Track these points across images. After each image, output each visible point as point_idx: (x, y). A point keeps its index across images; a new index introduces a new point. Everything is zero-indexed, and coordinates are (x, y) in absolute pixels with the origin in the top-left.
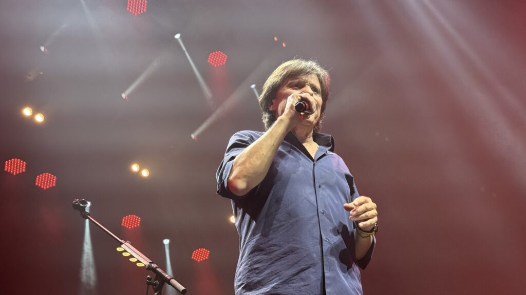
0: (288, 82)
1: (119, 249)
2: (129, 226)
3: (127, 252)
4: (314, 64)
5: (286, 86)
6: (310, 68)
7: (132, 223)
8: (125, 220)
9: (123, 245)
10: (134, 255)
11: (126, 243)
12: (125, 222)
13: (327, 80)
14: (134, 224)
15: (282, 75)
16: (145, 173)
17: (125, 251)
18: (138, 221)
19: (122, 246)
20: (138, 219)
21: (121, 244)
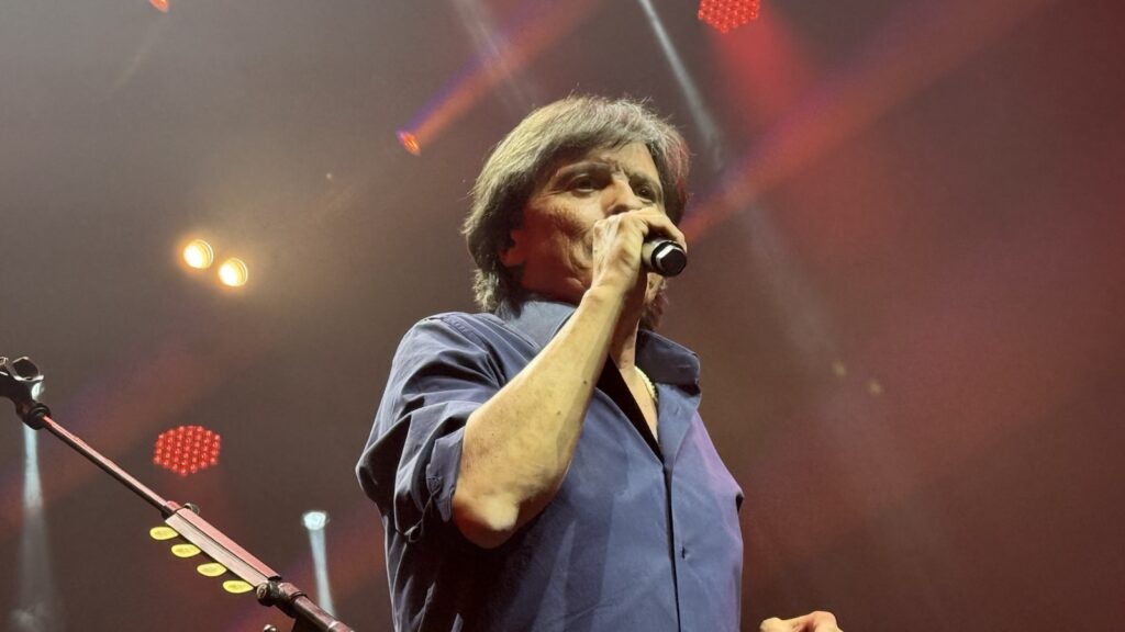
0: (554, 172)
1: (158, 533)
2: (180, 467)
3: (187, 542)
4: (638, 109)
5: (550, 185)
6: (624, 123)
7: (191, 456)
8: (166, 444)
9: (174, 517)
10: (213, 551)
11: (184, 512)
12: (164, 451)
13: (678, 158)
14: (199, 460)
15: (540, 149)
16: (233, 275)
17: (181, 539)
18: (211, 448)
19: (168, 521)
20: (213, 441)
21: (166, 513)
